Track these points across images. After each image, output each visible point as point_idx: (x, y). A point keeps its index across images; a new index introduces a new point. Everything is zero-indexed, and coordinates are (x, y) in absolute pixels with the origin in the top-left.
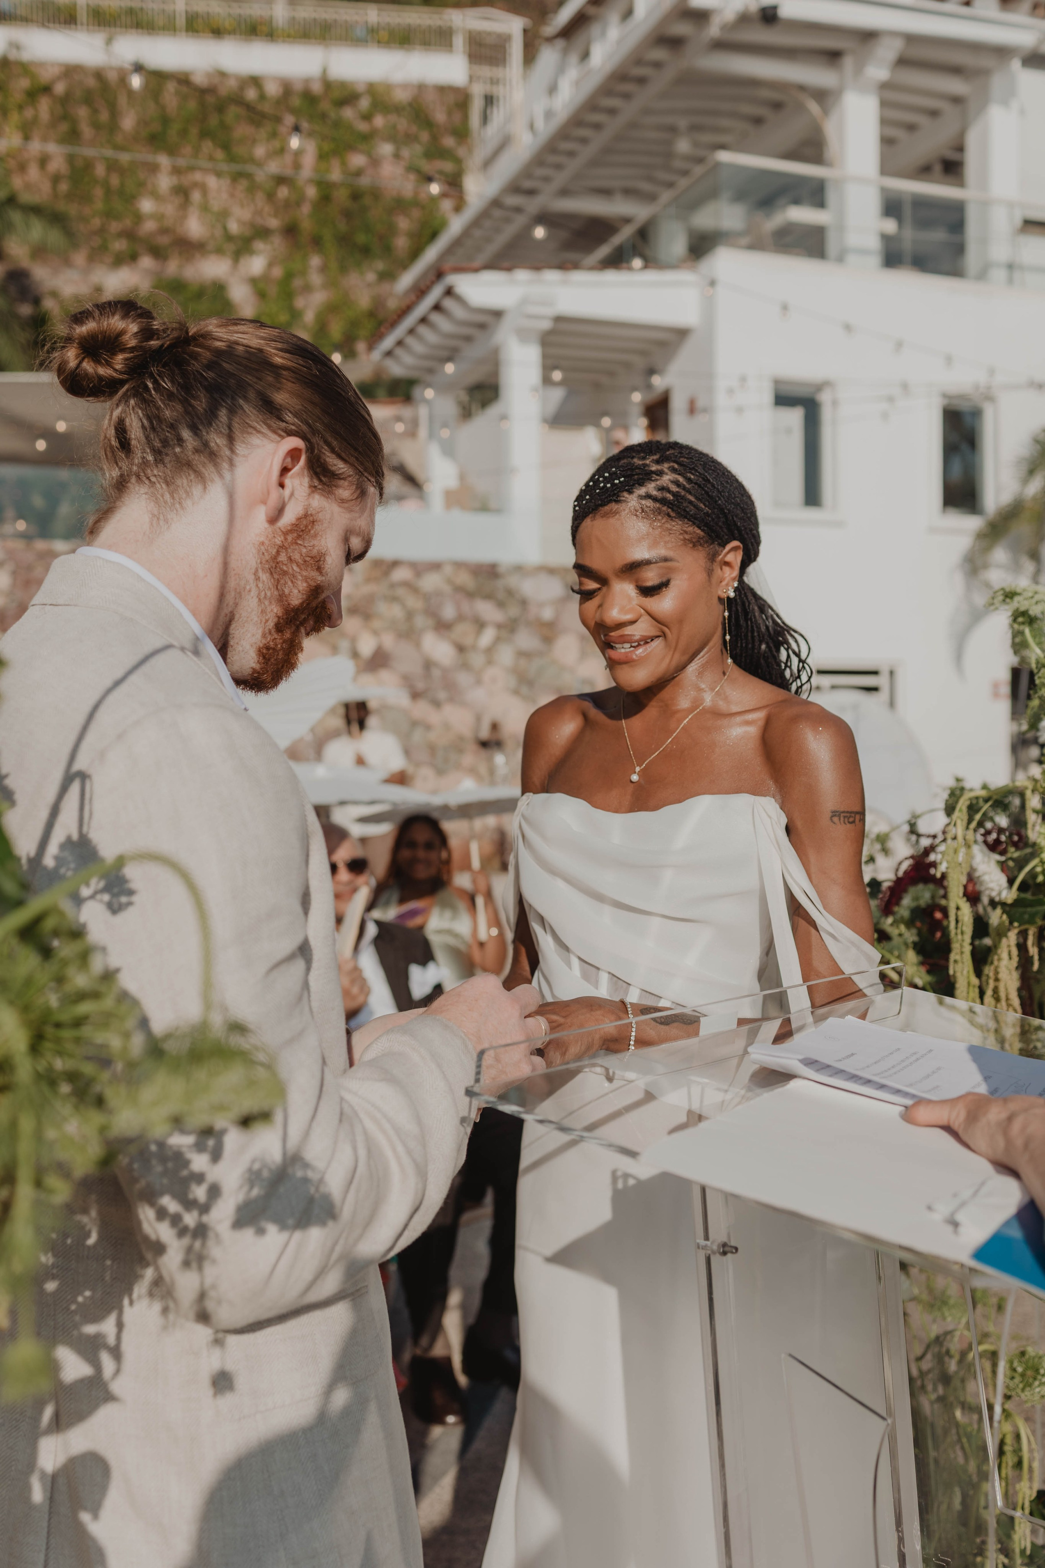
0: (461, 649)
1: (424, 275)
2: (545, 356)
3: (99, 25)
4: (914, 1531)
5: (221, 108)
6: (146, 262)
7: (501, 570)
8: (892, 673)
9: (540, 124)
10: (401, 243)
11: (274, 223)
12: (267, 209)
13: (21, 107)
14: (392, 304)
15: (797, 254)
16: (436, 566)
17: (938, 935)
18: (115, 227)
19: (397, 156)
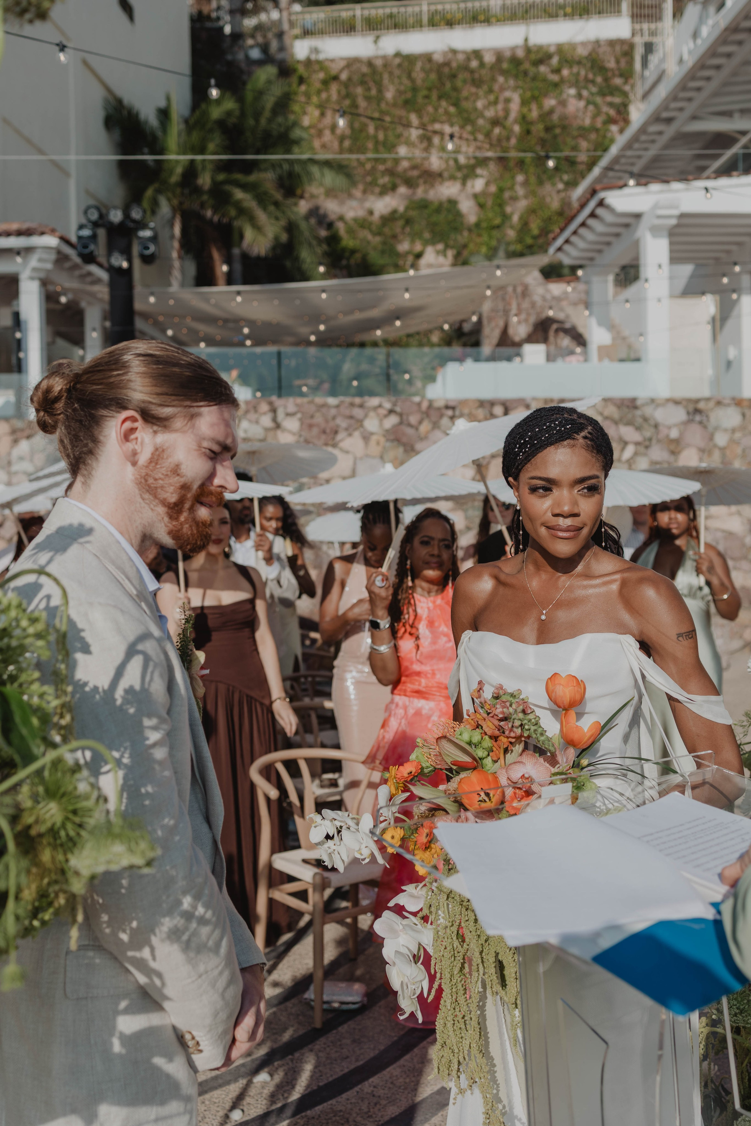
2: (671, 243)
3: (370, 30)
5: (453, 76)
6: (402, 190)
7: (639, 403)
9: (686, 58)
11: (490, 155)
12: (485, 145)
13: (319, 92)
18: (381, 167)
19: (579, 96)
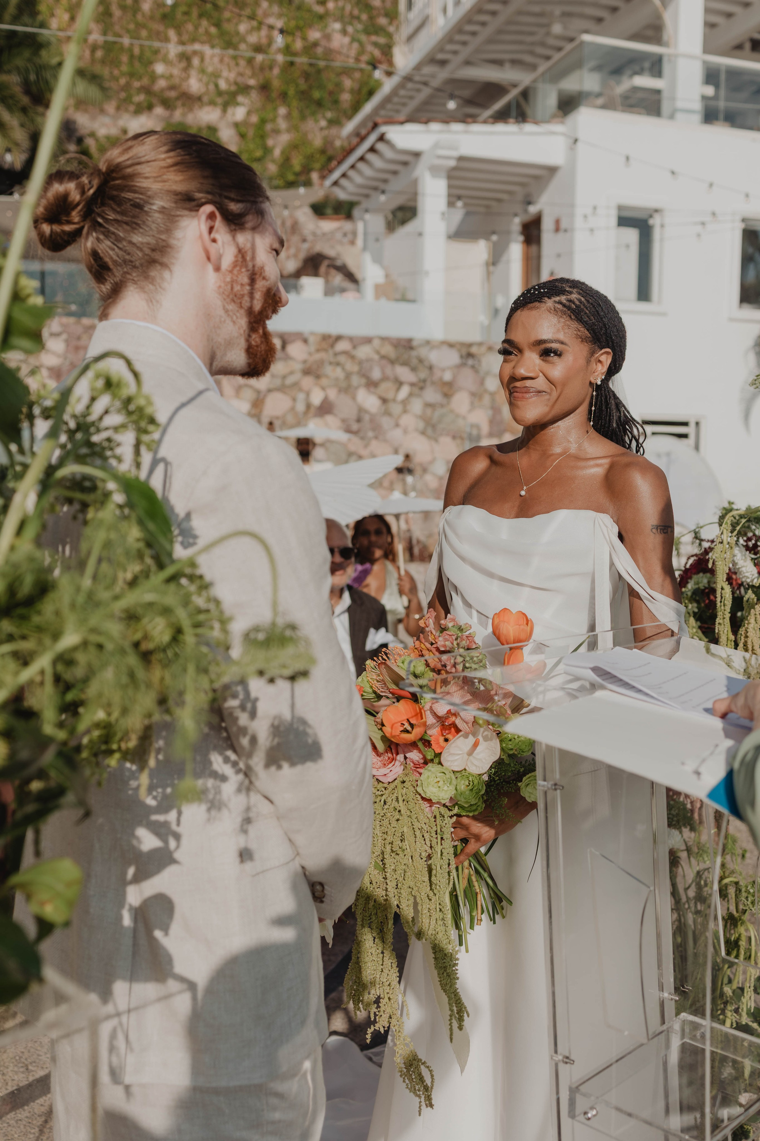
0: (384, 401)
1: (363, 124)
2: (450, 187)
6: (159, 110)
7: (414, 344)
8: (697, 424)
9: (451, 11)
10: (346, 97)
11: (252, 82)
12: (248, 72)
14: (339, 145)
15: (639, 113)
16: (368, 340)
18: (137, 84)
19: (344, 32)
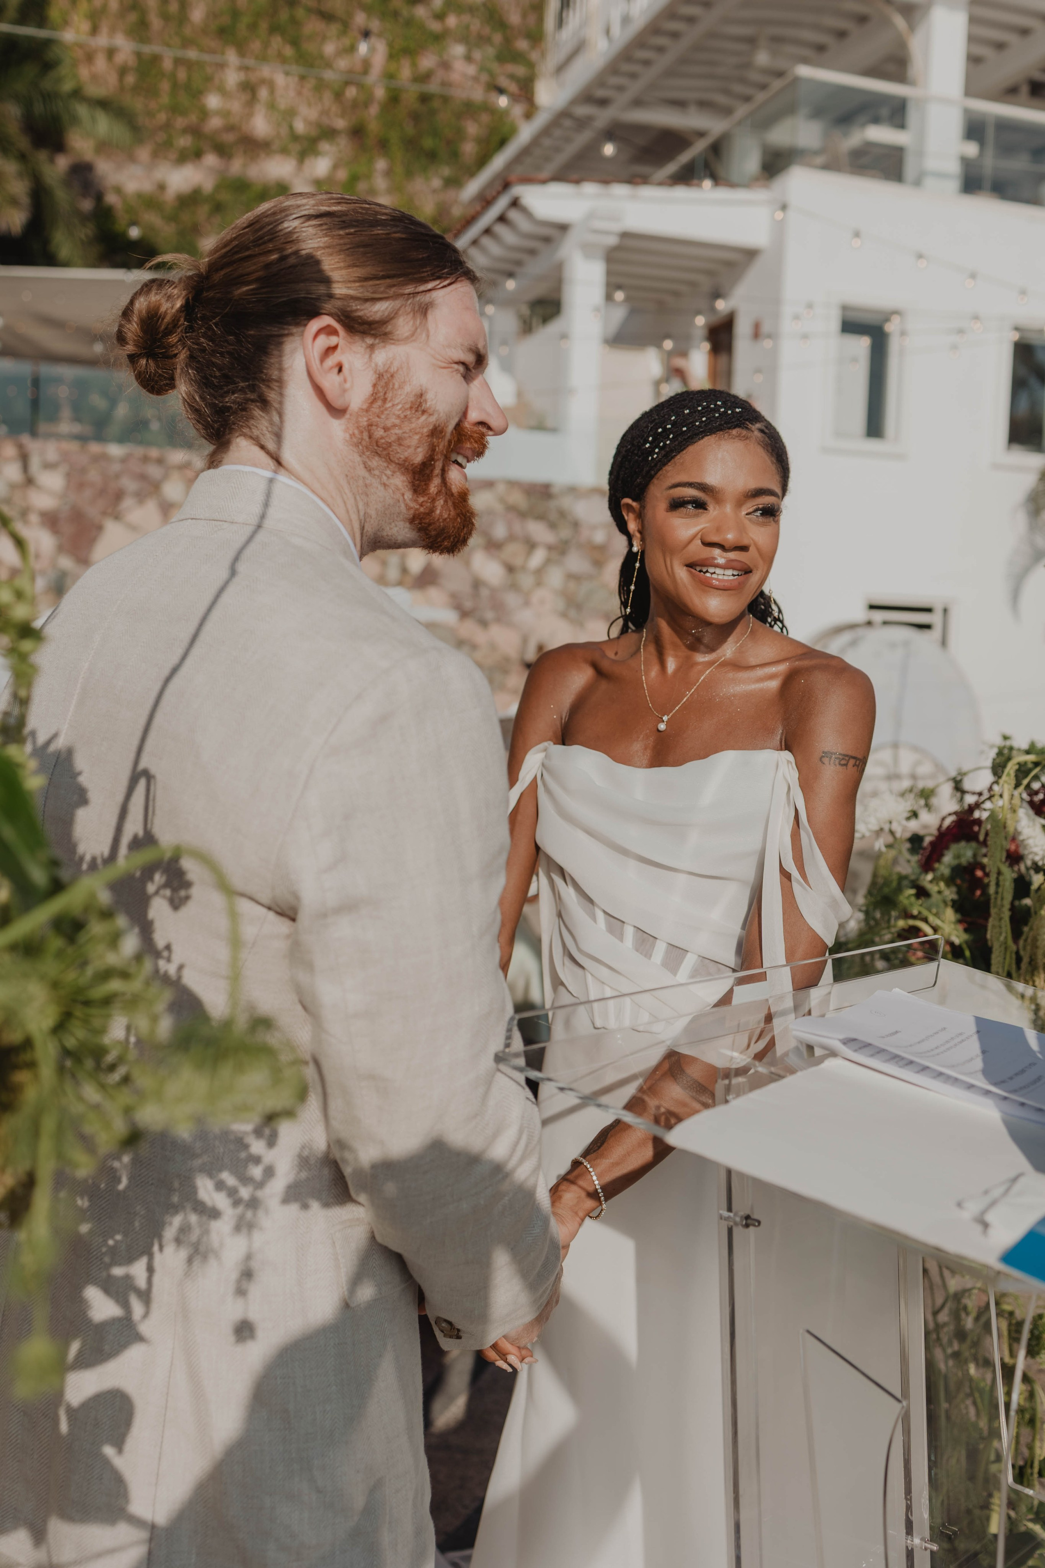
0: (510, 569)
1: (490, 184)
2: (609, 273)
4: (923, 1500)
6: (211, 160)
7: (555, 490)
8: (945, 611)
9: (616, 30)
10: (469, 149)
11: (340, 124)
12: (335, 108)
14: (457, 212)
15: (873, 177)
16: (488, 484)
17: (978, 893)
18: (180, 122)
19: (468, 58)
